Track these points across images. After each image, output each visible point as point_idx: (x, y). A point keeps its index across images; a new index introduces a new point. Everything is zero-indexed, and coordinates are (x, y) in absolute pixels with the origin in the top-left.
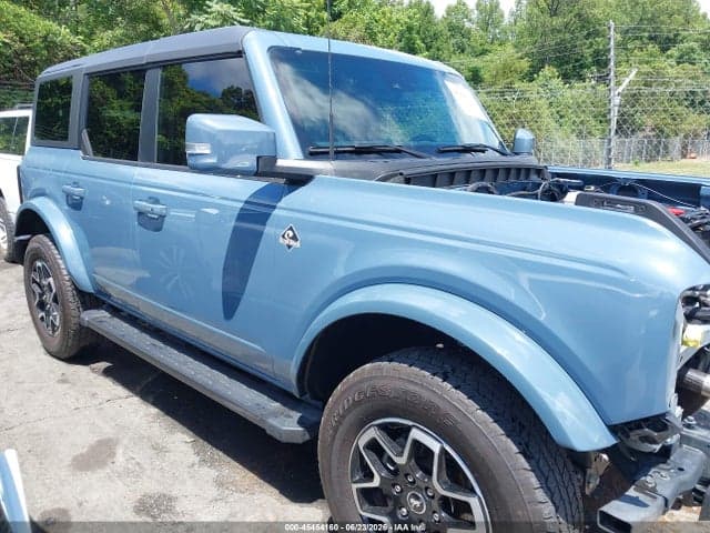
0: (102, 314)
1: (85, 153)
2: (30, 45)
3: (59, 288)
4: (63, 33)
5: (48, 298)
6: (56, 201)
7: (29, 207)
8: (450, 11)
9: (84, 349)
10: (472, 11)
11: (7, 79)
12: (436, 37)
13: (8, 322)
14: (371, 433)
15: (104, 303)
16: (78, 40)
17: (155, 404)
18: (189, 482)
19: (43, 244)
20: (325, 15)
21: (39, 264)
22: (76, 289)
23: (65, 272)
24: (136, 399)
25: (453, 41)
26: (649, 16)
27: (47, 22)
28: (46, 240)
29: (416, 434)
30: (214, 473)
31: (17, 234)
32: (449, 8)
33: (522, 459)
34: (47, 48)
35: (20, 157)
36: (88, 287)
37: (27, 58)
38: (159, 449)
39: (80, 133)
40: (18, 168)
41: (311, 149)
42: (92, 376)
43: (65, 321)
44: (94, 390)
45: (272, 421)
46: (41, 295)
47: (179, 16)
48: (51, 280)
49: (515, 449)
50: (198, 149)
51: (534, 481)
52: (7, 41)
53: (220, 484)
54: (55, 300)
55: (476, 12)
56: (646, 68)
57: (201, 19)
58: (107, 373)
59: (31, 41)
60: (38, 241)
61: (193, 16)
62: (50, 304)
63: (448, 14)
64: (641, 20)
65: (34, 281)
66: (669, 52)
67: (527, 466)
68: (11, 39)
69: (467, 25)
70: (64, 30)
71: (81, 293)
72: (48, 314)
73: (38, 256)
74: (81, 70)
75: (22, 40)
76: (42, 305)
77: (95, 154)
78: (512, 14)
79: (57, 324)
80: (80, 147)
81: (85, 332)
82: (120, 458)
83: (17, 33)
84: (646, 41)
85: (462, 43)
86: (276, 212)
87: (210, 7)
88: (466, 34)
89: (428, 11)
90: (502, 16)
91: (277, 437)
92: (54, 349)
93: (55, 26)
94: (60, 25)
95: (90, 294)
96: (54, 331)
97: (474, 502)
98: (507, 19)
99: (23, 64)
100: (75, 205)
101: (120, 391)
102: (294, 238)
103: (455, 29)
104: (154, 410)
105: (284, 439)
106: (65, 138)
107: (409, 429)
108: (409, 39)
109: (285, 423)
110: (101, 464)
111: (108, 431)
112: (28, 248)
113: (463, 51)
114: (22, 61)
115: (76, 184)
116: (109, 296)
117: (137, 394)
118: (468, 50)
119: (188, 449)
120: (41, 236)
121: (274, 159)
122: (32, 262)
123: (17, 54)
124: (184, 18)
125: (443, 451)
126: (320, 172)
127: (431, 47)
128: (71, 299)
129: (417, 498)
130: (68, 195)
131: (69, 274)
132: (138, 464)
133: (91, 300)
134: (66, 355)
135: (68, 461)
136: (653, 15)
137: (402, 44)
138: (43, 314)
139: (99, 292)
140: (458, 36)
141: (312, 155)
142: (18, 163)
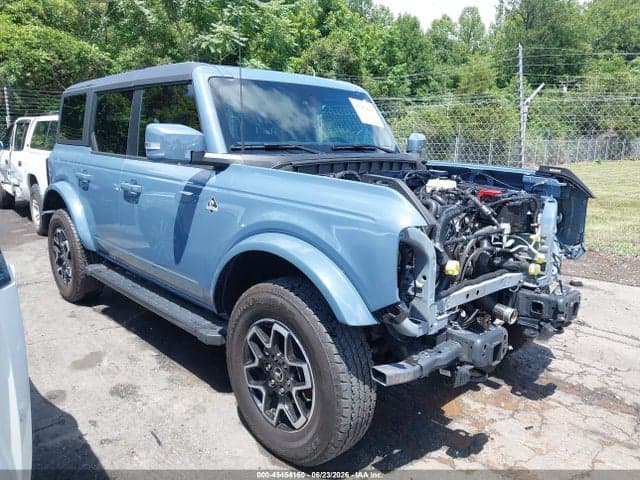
0: (102, 267)
1: (93, 149)
2: (66, 61)
3: (72, 247)
4: (93, 51)
5: (64, 256)
6: (72, 184)
7: (53, 188)
8: (435, 24)
9: (88, 294)
10: (456, 24)
11: (47, 89)
12: (421, 48)
13: (35, 276)
14: (254, 330)
15: (104, 259)
16: (105, 56)
17: (135, 333)
18: (150, 379)
19: (63, 216)
20: (316, 32)
21: (59, 231)
22: (84, 248)
23: (76, 236)
24: (122, 329)
25: (436, 52)
26: (619, 27)
27: (81, 42)
28: (65, 212)
29: (276, 327)
30: (168, 374)
31: (44, 210)
32: (435, 22)
33: (328, 336)
34: (80, 63)
35: (49, 152)
36: (92, 246)
37: (63, 72)
38: (132, 359)
39: (90, 134)
40: (47, 160)
41: (233, 147)
42: (94, 313)
43: (75, 274)
44: (93, 322)
45: (202, 331)
46: (60, 254)
47: (190, 35)
48: (67, 242)
49: (325, 330)
50: (153, 146)
51: (334, 349)
52: (48, 59)
53: (171, 380)
54: (69, 257)
55: (459, 25)
56: (608, 76)
57: (207, 38)
58: (104, 312)
59: (68, 58)
60: (57, 214)
61: (200, 36)
62: (66, 261)
63: (434, 28)
64: (612, 31)
65: (55, 244)
66: (634, 61)
67: (331, 340)
68: (52, 56)
69: (450, 37)
70: (94, 48)
71: (87, 252)
72: (64, 268)
73: (58, 225)
74: (92, 89)
75: (60, 57)
76: (60, 262)
77: (99, 150)
78: (492, 27)
79: (70, 275)
80: (90, 145)
81: (90, 280)
82: (105, 363)
83: (57, 52)
84: (615, 50)
85: (445, 54)
86: (205, 188)
87: (215, 28)
88: (448, 45)
89: (415, 25)
90: (483, 28)
91: (203, 341)
92: (67, 295)
93: (86, 45)
94: (91, 44)
95: (94, 253)
96: (68, 281)
97: (305, 367)
98: (488, 31)
99: (60, 76)
100: (84, 186)
101: (112, 323)
102: (215, 205)
103: (438, 41)
104: (134, 336)
105: (208, 343)
106: (80, 138)
107: (272, 324)
108: (390, 52)
109: (209, 332)
110: (91, 366)
111: (99, 347)
112: (52, 220)
113: (445, 61)
114: (60, 74)
115: (85, 171)
116: (107, 254)
117: (123, 326)
118: (450, 60)
119: (154, 360)
120: (61, 210)
121: (203, 153)
122: (54, 230)
123: (56, 69)
124: (194, 37)
125: (290, 336)
126: (234, 161)
127: (416, 57)
128: (80, 256)
129: (279, 371)
130: (80, 179)
131: (79, 237)
132: (117, 367)
133: (94, 256)
134: (76, 299)
135: (69, 363)
136: (623, 27)
137: (384, 56)
138: (60, 268)
139: (100, 251)
140: (442, 48)
141: (234, 151)
142: (48, 156)
